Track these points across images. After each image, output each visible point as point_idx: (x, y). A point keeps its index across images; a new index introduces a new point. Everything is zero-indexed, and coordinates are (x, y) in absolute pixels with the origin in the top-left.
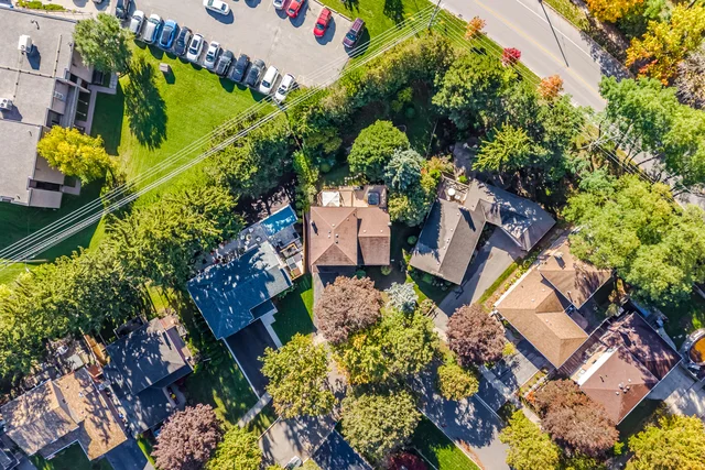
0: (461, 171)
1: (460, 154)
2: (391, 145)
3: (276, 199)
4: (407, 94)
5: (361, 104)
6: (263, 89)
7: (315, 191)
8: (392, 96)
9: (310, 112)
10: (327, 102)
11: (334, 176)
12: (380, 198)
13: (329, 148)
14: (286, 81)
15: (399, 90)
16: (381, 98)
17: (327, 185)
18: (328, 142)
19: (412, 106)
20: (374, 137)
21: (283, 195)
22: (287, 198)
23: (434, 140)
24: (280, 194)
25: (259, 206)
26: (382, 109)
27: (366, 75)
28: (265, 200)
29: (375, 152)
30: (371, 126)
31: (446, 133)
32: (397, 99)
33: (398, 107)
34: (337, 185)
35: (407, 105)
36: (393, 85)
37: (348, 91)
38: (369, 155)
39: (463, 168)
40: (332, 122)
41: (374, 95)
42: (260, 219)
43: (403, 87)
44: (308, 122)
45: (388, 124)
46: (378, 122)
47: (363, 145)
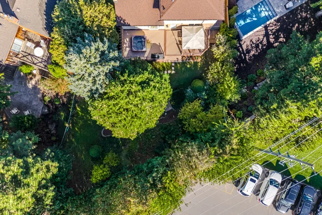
0: (33, 82)
1: (34, 103)
2: (110, 98)
3: (257, 46)
4: (98, 174)
5: (157, 161)
6: (277, 177)
7: (214, 49)
8: (116, 171)
9: (228, 148)
10: (205, 163)
11: (187, 75)
12: (131, 47)
13: (196, 105)
14: (250, 187)
15: (108, 179)
16: (130, 168)
17: (196, 63)
18: (197, 113)
19: (93, 159)
20: (136, 111)
21: (248, 51)
22: (244, 47)
23: (66, 119)
24: (252, 53)
25: (277, 38)
26: (131, 155)
27: (151, 202)
28: (270, 45)
29: (134, 88)
30: (142, 131)
31: (52, 127)
32: (111, 168)
33: (110, 158)
34: (183, 63)
35: (98, 160)
36: (113, 187)
37: (174, 178)
38: (144, 84)
39: (30, 86)
40: (193, 137)
41: (139, 172)
42: (278, 21)
43: (101, 184)
44: (228, 134)
45: (119, 133)
46: (133, 136)
47: (152, 100)
